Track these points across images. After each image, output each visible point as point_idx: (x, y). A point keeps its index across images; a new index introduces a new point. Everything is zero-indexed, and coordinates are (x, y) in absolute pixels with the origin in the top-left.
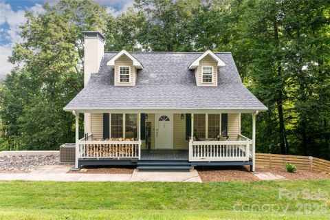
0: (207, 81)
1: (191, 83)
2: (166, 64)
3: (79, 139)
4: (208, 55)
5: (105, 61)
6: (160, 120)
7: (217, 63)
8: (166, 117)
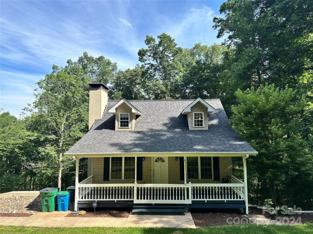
0: (198, 125)
1: (184, 126)
2: (162, 111)
3: (79, 182)
4: (198, 102)
5: (108, 108)
6: (156, 161)
7: (207, 109)
8: (161, 158)
